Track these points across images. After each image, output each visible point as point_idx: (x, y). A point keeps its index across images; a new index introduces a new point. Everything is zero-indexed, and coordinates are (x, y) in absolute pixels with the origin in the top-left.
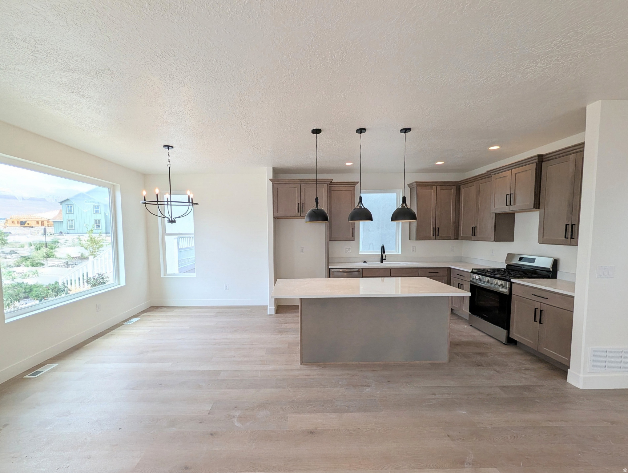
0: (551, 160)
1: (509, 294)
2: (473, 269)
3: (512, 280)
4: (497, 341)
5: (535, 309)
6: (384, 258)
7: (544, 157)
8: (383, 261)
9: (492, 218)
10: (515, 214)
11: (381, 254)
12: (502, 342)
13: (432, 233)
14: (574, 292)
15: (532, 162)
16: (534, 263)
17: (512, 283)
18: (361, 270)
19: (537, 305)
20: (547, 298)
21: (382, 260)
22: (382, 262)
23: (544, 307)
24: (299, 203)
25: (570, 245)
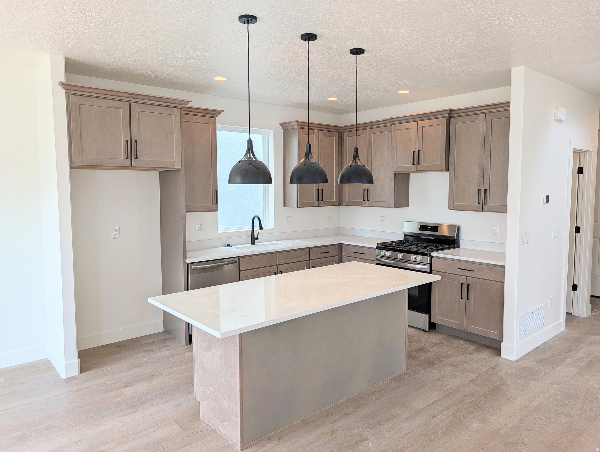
0: (460, 116)
1: (430, 271)
2: (378, 244)
3: (432, 254)
4: (417, 330)
5: (462, 284)
6: (256, 237)
7: (453, 112)
8: (256, 241)
9: (391, 179)
10: (409, 173)
11: (251, 229)
12: (424, 330)
13: (315, 196)
14: (504, 261)
15: (442, 116)
16: (437, 231)
17: (432, 257)
18: (237, 259)
19: (463, 280)
20: (474, 271)
21: (253, 240)
22: (253, 243)
23: (470, 281)
24: (129, 139)
25: (482, 211)
